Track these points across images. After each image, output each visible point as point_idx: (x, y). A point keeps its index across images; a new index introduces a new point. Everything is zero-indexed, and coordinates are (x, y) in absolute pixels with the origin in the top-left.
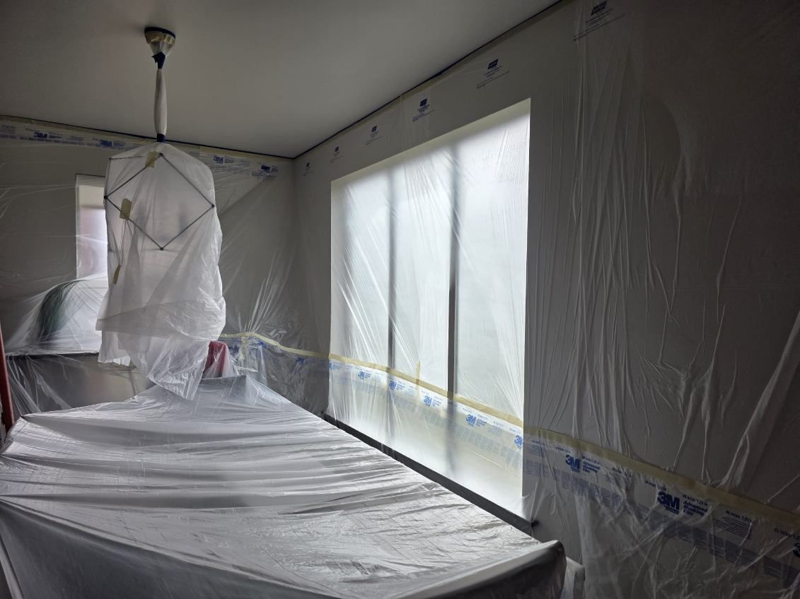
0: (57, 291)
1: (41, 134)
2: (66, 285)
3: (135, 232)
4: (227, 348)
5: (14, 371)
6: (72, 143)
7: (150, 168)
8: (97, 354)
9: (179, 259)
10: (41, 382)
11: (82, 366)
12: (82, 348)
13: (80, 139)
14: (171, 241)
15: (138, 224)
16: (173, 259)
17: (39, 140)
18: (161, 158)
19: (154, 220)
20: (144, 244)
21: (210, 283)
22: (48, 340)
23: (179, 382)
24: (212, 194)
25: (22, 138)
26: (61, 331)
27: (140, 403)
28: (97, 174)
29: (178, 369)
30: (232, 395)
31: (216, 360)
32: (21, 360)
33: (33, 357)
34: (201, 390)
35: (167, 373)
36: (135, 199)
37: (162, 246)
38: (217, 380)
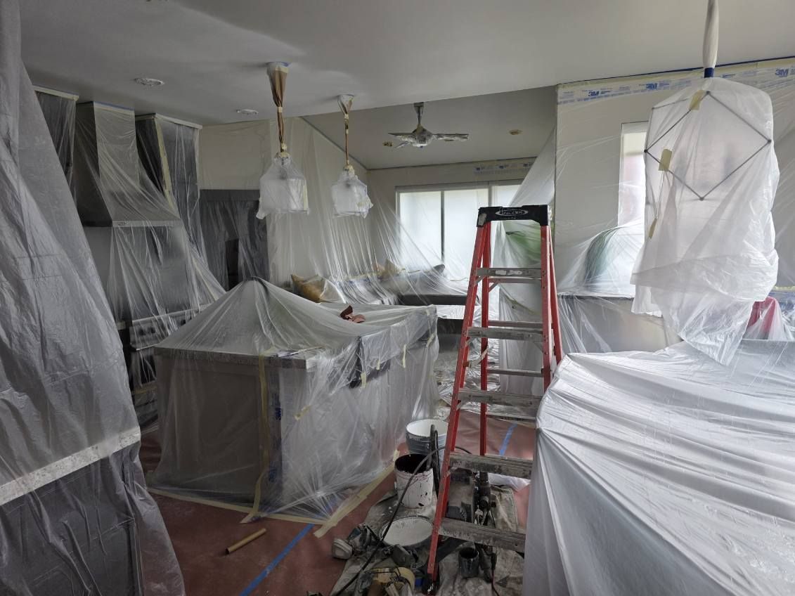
0: (601, 238)
1: (594, 92)
2: (608, 232)
3: (673, 183)
4: (777, 303)
5: (565, 307)
6: (620, 94)
7: (694, 111)
8: (632, 299)
9: (721, 209)
10: (584, 320)
11: (618, 310)
12: (620, 292)
13: (628, 88)
14: (713, 189)
15: (677, 175)
16: (715, 209)
17: (592, 98)
18: (708, 97)
19: (695, 167)
20: (683, 195)
21: (760, 234)
22: (592, 282)
23: (713, 343)
24: (769, 127)
25: (579, 100)
26: (602, 275)
27: (670, 356)
28: (641, 120)
29: (713, 330)
30: (781, 365)
31: (762, 318)
32: (569, 299)
33: (579, 298)
34: (741, 351)
35: (700, 333)
36: (676, 147)
37: (702, 196)
38: (762, 343)
